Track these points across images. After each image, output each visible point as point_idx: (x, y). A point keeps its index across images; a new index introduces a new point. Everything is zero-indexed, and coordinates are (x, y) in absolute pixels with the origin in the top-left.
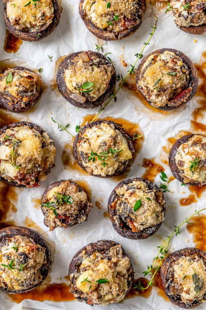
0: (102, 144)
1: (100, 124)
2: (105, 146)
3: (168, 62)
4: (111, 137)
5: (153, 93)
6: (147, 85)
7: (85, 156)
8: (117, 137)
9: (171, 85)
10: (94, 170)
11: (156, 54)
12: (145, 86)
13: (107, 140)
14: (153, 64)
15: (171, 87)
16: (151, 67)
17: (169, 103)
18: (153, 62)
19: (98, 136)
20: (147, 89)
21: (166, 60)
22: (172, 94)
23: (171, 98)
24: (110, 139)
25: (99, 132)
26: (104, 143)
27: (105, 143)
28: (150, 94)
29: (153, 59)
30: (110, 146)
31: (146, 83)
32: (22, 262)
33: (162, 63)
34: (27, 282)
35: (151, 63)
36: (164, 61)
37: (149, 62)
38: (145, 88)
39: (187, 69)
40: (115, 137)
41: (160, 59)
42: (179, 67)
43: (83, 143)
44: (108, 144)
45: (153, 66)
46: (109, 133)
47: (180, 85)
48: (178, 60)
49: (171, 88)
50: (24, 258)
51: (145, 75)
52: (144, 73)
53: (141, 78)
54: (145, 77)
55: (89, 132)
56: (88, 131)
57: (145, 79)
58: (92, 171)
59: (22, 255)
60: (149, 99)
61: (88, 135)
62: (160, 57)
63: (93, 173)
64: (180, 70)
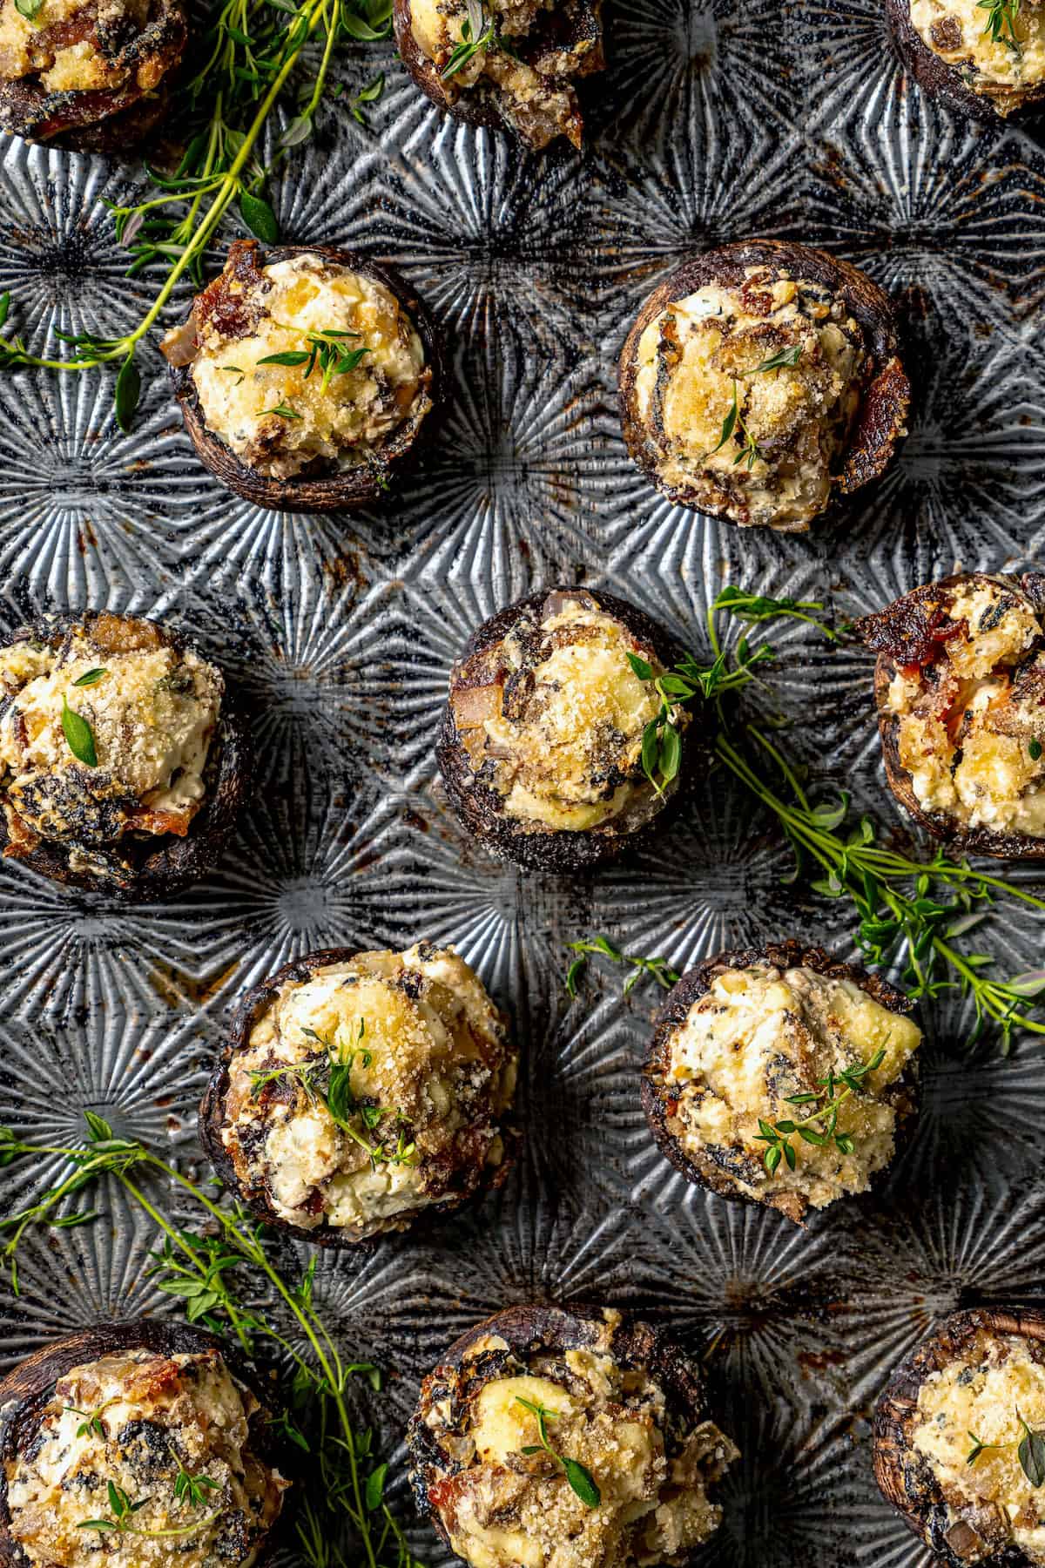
0: (773, 1072)
1: (708, 988)
2: (789, 1072)
3: (731, 320)
4: (789, 1018)
5: (749, 484)
6: (705, 466)
7: (738, 1161)
8: (811, 1004)
9: (803, 403)
10: (805, 1191)
11: (663, 315)
12: (698, 477)
13: (781, 1043)
14: (675, 364)
15: (812, 410)
16: (676, 380)
17: (840, 478)
18: (670, 356)
19: (737, 1047)
20: (716, 482)
21: (721, 312)
22: (829, 436)
23: (834, 454)
24: (791, 1030)
25: (729, 1028)
26: (777, 1064)
27: (781, 1061)
28: (741, 496)
29: (663, 347)
30: (808, 1057)
31: (695, 462)
32: (152, 1460)
33: (713, 338)
34: (231, 1531)
35: (664, 367)
36: (711, 323)
37: (656, 366)
38: (706, 484)
39: (826, 297)
40: (802, 1008)
41: (694, 327)
42: (793, 307)
43: (692, 1112)
44: (794, 1055)
45: (681, 372)
46: (769, 1012)
47: (841, 378)
48: (768, 283)
49: (813, 416)
50: (151, 1440)
51: (670, 429)
52: (659, 425)
53: (660, 453)
54: (679, 438)
55: (687, 1047)
56: (681, 1046)
57: (682, 446)
58: (805, 1199)
59: (134, 1435)
60: (747, 518)
61: (689, 1065)
62: (686, 315)
63: (813, 1203)
64: (800, 319)
